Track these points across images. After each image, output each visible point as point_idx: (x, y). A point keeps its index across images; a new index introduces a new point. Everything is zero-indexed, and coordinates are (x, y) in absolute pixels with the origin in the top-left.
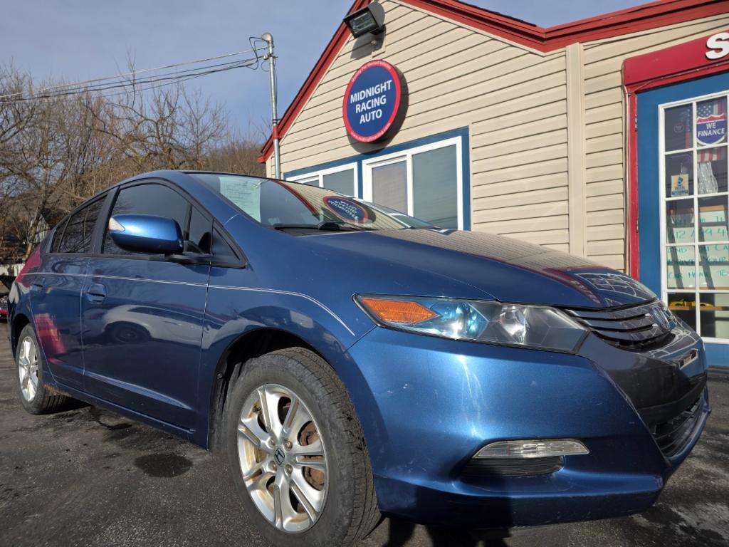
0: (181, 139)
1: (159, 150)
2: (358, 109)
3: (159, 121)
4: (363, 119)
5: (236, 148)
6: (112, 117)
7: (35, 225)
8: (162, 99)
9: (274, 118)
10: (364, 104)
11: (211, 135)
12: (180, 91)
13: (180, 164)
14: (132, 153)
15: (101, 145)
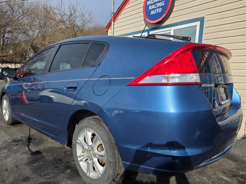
0: (77, 22)
1: (70, 26)
2: (150, 8)
3: (70, 15)
4: (152, 13)
5: (97, 27)
6: (55, 14)
7: (29, 51)
8: (72, 7)
9: (113, 12)
10: (153, 5)
11: (88, 22)
12: (78, 4)
13: (77, 32)
14: (61, 27)
15: (51, 24)
